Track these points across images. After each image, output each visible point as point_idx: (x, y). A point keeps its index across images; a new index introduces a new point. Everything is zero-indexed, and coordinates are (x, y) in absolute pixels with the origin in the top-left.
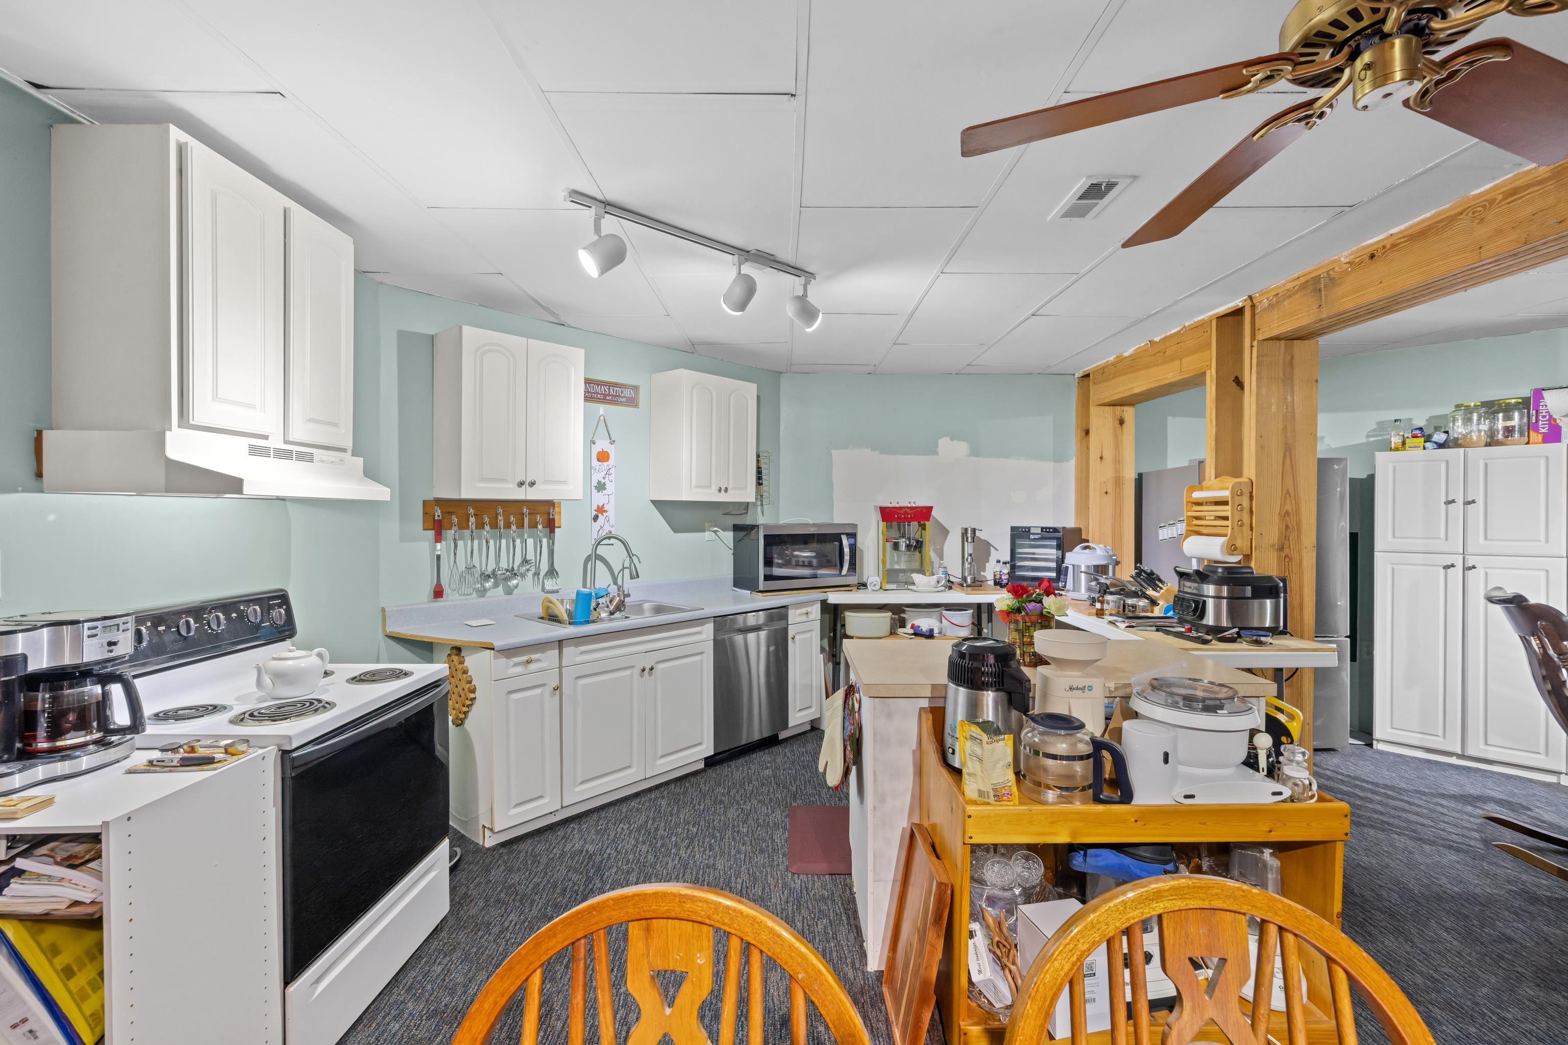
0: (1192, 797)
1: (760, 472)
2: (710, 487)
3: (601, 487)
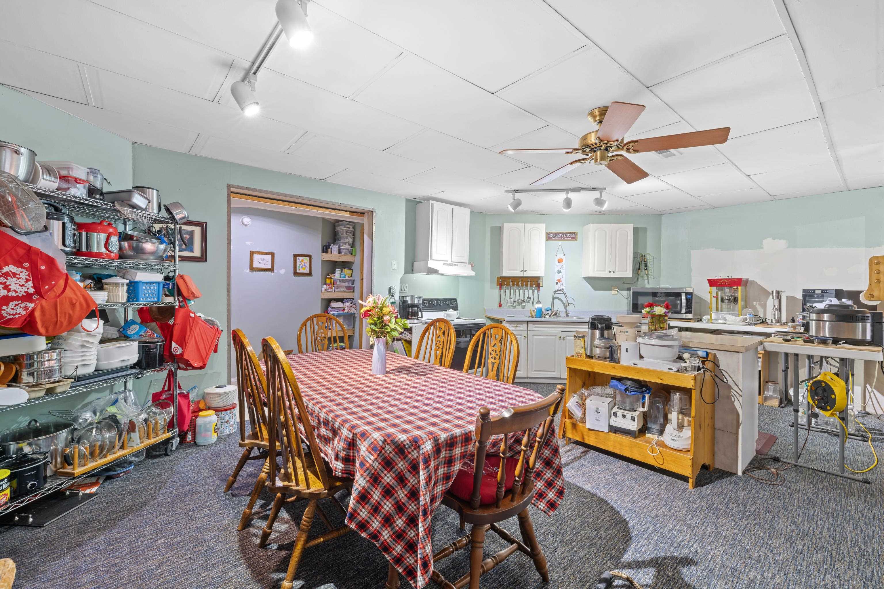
0: (636, 364)
1: (646, 263)
2: (605, 271)
3: (559, 272)
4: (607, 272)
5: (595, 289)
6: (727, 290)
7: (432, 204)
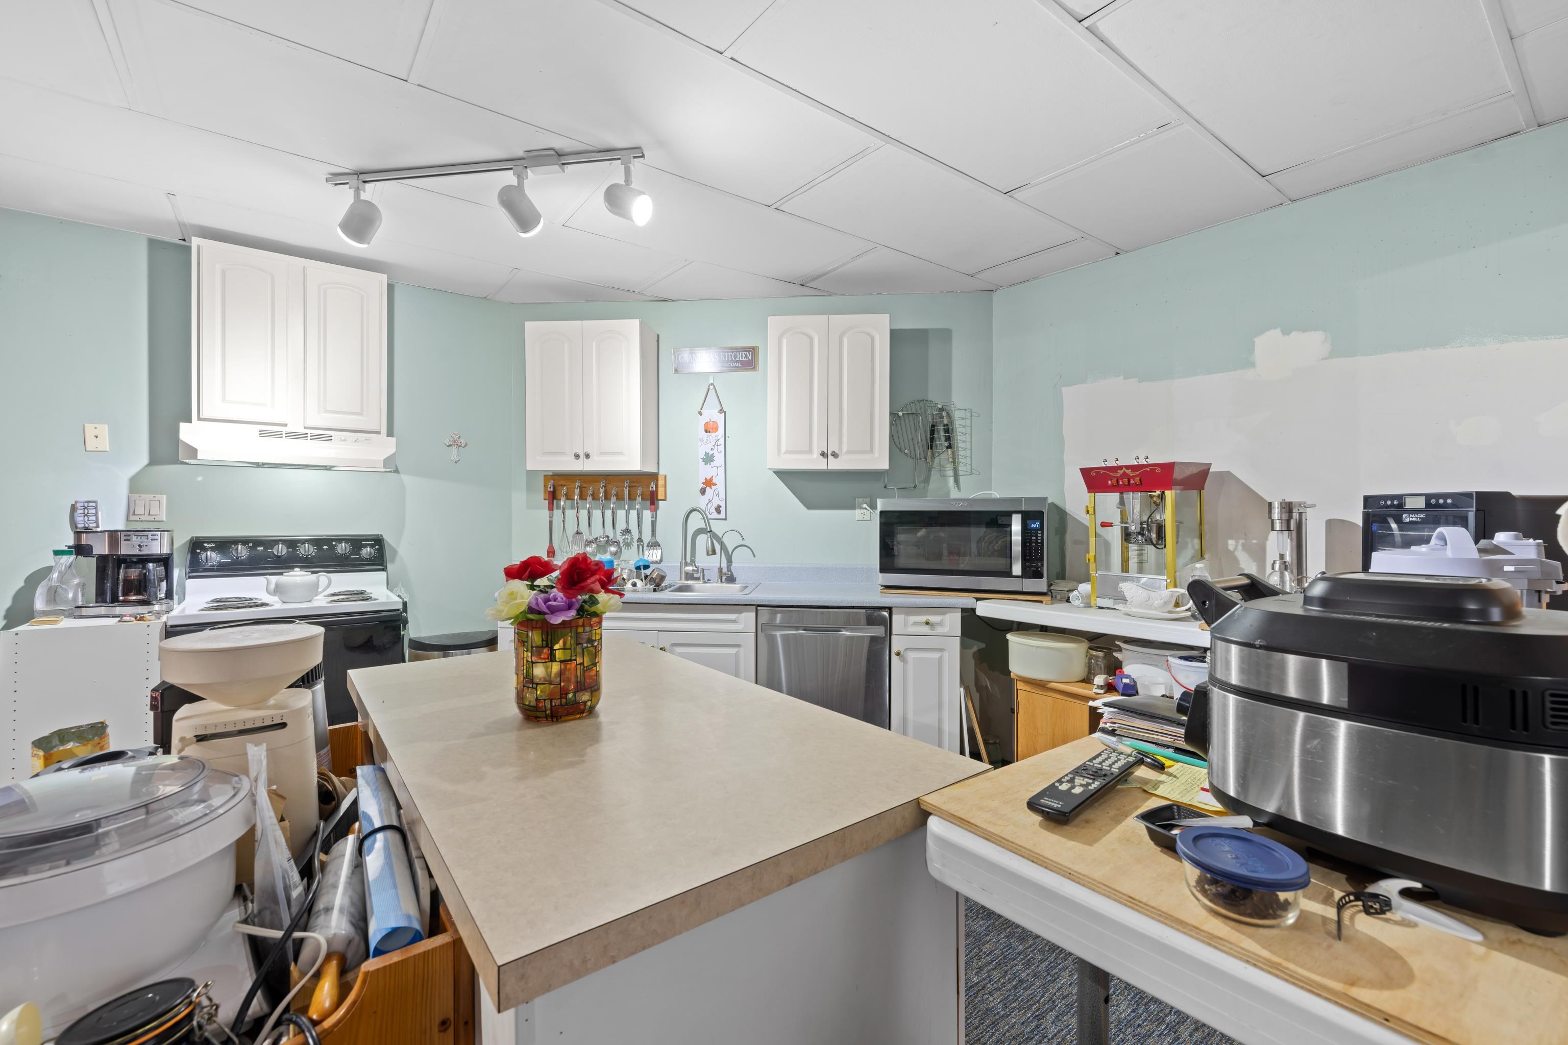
1: (948, 431)
2: (810, 451)
3: (708, 459)
4: (816, 454)
5: (809, 506)
6: (1135, 500)
7: (199, 248)
